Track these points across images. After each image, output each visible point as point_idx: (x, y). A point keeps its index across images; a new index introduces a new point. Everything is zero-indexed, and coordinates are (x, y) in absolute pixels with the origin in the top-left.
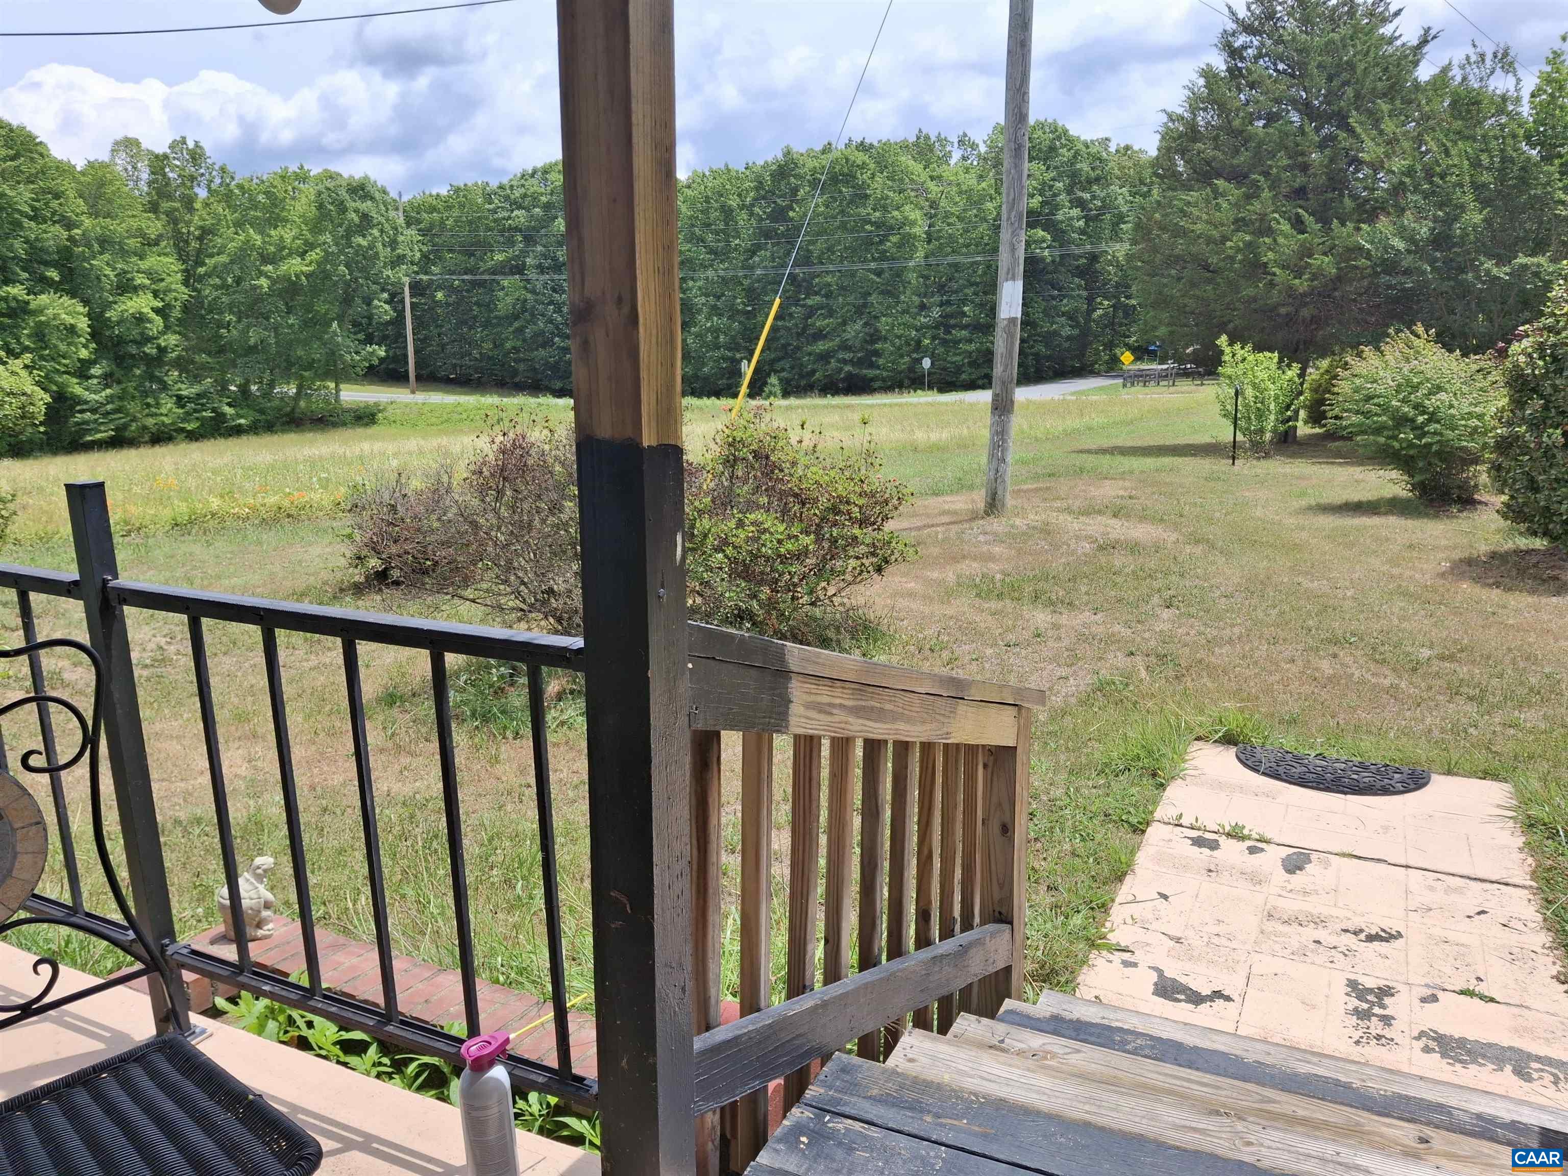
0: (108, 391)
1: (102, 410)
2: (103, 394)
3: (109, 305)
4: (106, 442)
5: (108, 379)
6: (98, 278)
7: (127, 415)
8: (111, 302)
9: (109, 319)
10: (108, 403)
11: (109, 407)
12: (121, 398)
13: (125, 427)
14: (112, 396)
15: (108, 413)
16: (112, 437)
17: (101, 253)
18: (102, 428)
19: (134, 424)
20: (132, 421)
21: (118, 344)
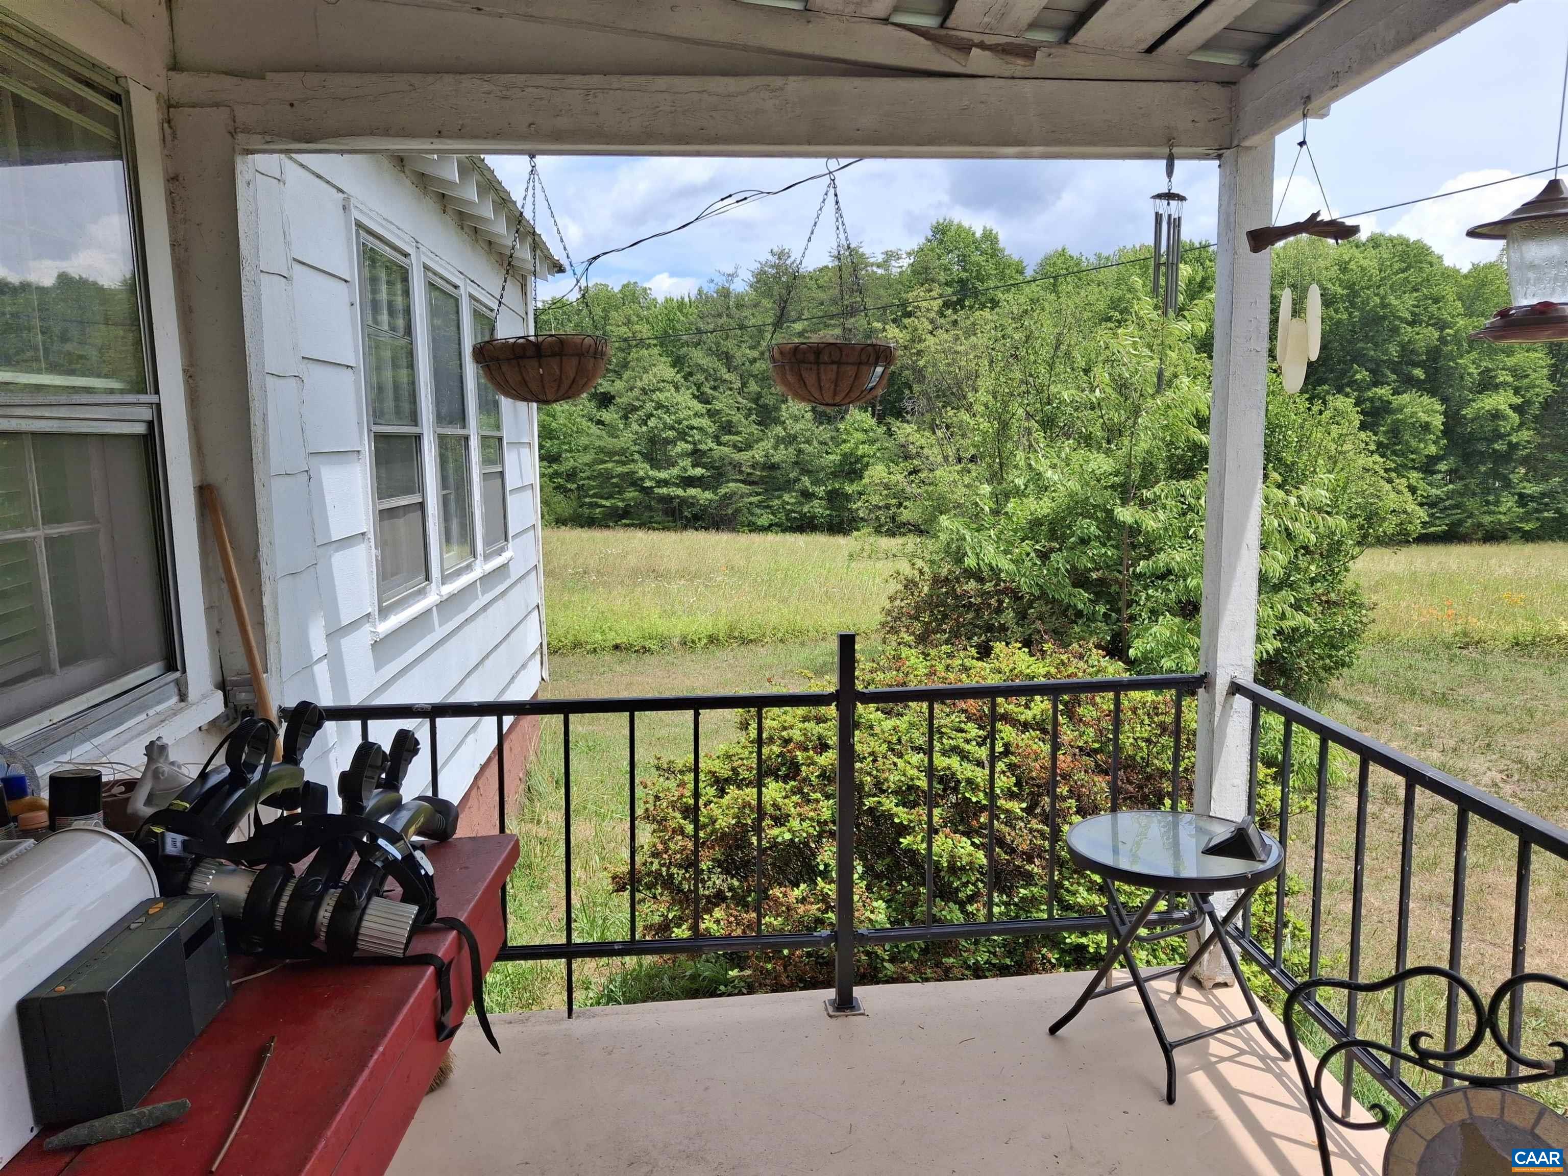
0: (1451, 486)
1: (1441, 506)
2: (1445, 489)
3: (1468, 402)
4: (1439, 536)
5: (1453, 474)
6: (1462, 378)
7: (1464, 511)
8: (1469, 401)
9: (1464, 417)
10: (1448, 499)
11: (1447, 503)
12: (1462, 495)
13: (1460, 522)
14: (1453, 491)
15: (1446, 508)
16: (1444, 532)
17: (1468, 352)
18: (1437, 522)
19: (1470, 521)
20: (1469, 517)
21: (1469, 441)
